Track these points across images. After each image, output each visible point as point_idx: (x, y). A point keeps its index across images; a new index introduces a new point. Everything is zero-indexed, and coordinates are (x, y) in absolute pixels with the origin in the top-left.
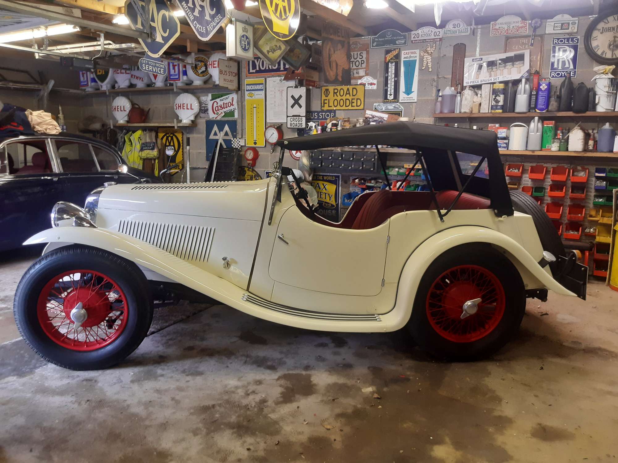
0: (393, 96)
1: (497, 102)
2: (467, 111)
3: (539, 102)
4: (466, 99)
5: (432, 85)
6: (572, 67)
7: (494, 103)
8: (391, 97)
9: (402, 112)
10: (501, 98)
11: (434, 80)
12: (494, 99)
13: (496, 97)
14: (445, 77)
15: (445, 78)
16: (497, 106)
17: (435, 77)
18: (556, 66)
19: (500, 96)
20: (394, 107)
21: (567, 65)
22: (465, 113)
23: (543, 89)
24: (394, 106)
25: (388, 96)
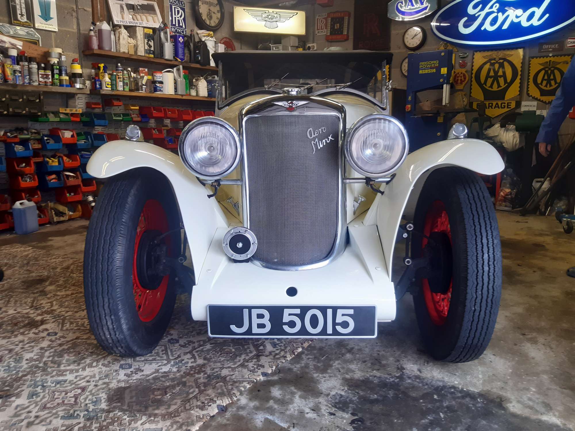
0: (25, 17)
1: (150, 46)
2: (126, 51)
3: (180, 53)
4: (124, 39)
5: (72, 15)
6: (184, 27)
7: (147, 47)
8: (22, 18)
9: (38, 41)
10: (152, 43)
11: (73, 10)
12: (147, 43)
13: (148, 41)
14: (85, 8)
15: (85, 10)
16: (150, 50)
17: (75, 7)
18: (174, 23)
19: (151, 41)
20: (27, 33)
21: (181, 25)
22: (124, 53)
23: (181, 42)
24: (26, 31)
25: (19, 16)
